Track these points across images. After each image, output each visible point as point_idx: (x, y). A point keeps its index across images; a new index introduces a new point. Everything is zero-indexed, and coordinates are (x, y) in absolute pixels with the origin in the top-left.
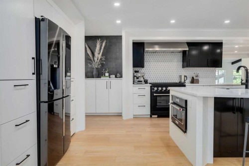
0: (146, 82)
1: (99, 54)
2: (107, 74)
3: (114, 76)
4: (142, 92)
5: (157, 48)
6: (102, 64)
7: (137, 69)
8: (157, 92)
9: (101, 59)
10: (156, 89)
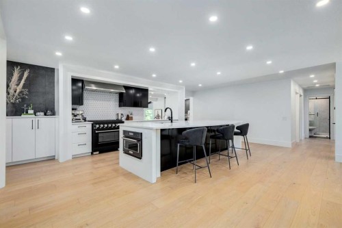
0: (85, 120)
1: (18, 85)
2: (31, 111)
3: (43, 114)
4: (82, 130)
5: (94, 87)
6: (23, 99)
7: (75, 106)
8: (98, 129)
9: (21, 92)
10: (98, 126)
